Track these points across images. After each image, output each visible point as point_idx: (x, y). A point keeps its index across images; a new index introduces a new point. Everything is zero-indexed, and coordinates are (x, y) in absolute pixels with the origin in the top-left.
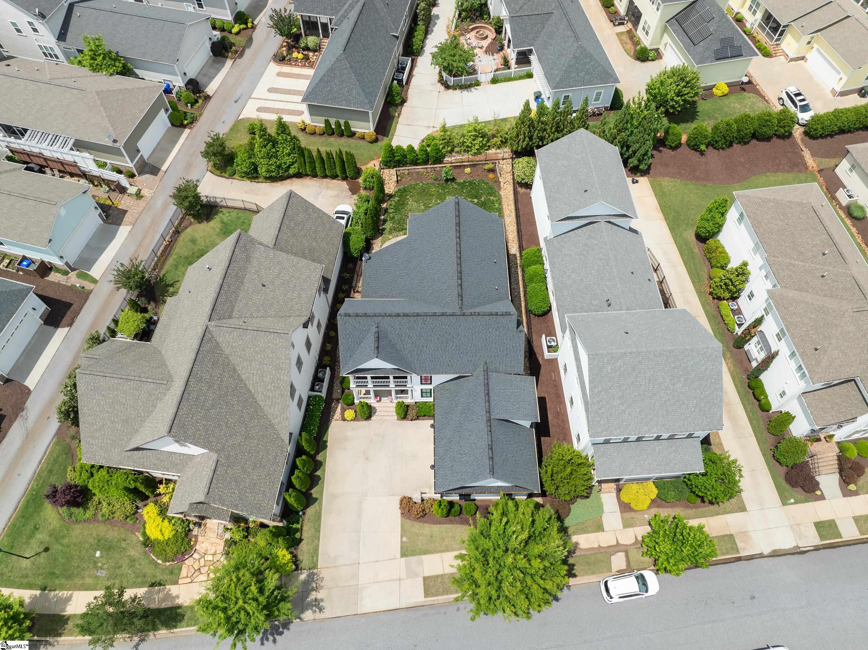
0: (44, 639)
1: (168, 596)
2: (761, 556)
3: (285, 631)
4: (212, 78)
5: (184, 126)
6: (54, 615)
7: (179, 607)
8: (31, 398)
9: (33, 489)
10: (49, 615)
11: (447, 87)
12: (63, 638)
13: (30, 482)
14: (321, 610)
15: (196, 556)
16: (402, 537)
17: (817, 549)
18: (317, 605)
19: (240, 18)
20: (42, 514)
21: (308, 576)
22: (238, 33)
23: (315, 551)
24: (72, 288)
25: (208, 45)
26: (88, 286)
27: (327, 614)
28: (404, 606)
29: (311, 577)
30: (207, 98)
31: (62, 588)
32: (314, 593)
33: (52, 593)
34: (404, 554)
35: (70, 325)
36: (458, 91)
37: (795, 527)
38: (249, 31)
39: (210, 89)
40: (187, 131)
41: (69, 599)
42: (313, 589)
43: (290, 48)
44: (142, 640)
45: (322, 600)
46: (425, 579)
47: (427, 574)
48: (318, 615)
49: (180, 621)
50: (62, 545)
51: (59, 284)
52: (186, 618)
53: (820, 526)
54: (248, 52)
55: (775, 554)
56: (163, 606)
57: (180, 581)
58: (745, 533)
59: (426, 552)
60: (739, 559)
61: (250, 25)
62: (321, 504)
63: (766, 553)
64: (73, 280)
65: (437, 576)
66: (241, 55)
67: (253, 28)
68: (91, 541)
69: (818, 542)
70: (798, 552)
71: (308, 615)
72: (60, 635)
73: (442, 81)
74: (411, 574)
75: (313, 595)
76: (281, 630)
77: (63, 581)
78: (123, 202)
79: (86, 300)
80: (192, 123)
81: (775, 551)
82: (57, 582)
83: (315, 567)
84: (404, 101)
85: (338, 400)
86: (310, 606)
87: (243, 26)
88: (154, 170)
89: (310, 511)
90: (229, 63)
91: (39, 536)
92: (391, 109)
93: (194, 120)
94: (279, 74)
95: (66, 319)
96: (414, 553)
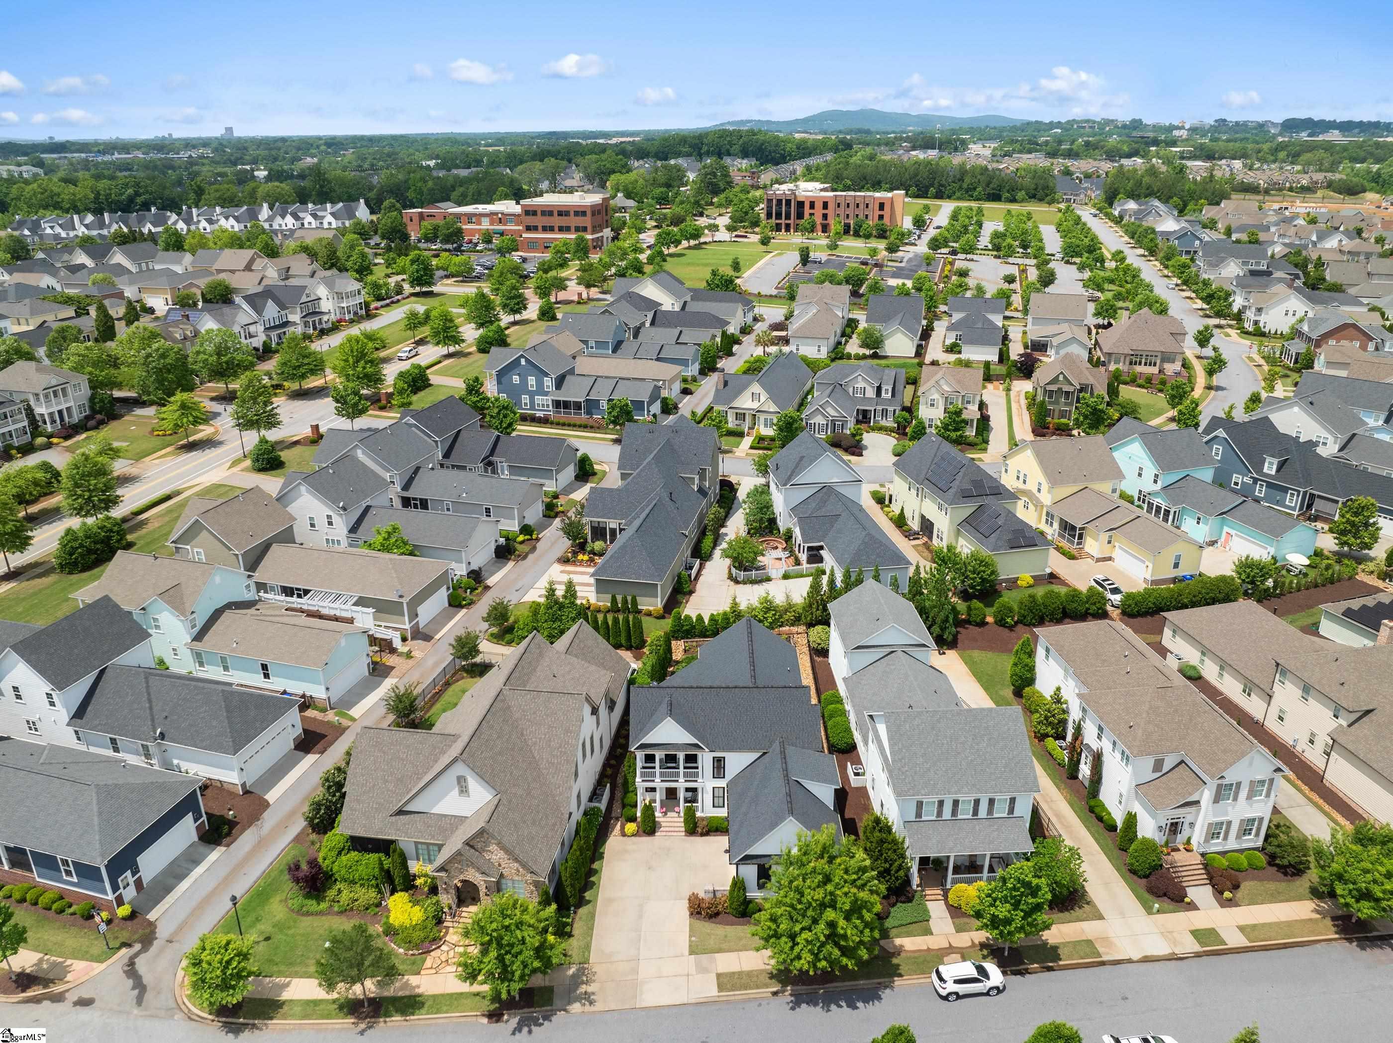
0: (251, 1021)
1: (407, 985)
2: (1130, 961)
3: (546, 1023)
4: (493, 574)
5: (460, 606)
6: (267, 1000)
7: (419, 996)
8: (269, 810)
9: (259, 886)
10: (260, 1000)
11: (737, 582)
12: (274, 1021)
13: (259, 878)
14: (591, 1003)
15: (444, 948)
16: (690, 936)
17: (1198, 955)
18: (588, 998)
19: (526, 529)
20: (266, 908)
21: (578, 970)
22: (522, 542)
23: (588, 947)
24: (329, 724)
25: (493, 547)
26: (345, 722)
27: (598, 1007)
28: (693, 1001)
29: (581, 971)
30: (487, 588)
31: (280, 974)
32: (584, 986)
33: (268, 979)
34: (692, 952)
35: (322, 752)
36: (749, 586)
37: (1166, 934)
38: (534, 542)
39: (490, 582)
40: (464, 611)
41: (287, 985)
42: (583, 983)
43: (575, 554)
44: (370, 1027)
45: (593, 994)
46: (719, 976)
47: (721, 970)
48: (588, 1008)
49: (419, 1009)
50: (287, 935)
51: (315, 719)
52: (426, 1006)
53: (1196, 934)
54: (530, 556)
55: (1146, 960)
56: (400, 994)
57: (422, 972)
58: (1106, 940)
59: (720, 951)
60: (1103, 963)
61: (534, 537)
62: (595, 907)
63: (1135, 958)
64: (331, 716)
65: (734, 973)
66: (525, 557)
67: (538, 539)
68: (321, 932)
69: (1197, 948)
70: (1173, 958)
71: (576, 1007)
72: (271, 1018)
73: (731, 577)
74: (702, 970)
75: (583, 988)
76: (541, 1021)
77: (282, 968)
78: (390, 660)
79: (341, 734)
80: (470, 604)
81: (1146, 957)
82: (275, 968)
83: (587, 961)
84: (691, 592)
85: (617, 819)
86: (578, 999)
87: (528, 537)
88: (428, 638)
89: (582, 911)
90: (511, 564)
91: (261, 927)
92: (679, 597)
93: (471, 603)
94: (562, 572)
95: (319, 746)
96: (705, 951)
